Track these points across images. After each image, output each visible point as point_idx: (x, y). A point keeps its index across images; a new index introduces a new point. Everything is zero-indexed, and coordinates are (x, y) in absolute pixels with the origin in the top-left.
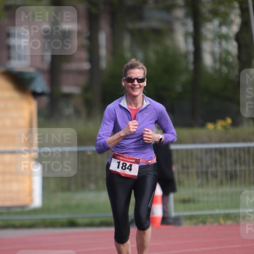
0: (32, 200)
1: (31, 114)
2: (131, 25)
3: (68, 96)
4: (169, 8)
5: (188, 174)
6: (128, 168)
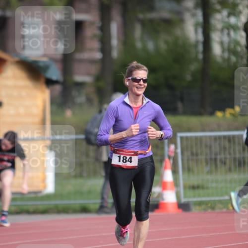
0: (45, 187)
1: (44, 102)
2: (141, 16)
3: (80, 85)
5: (197, 161)
6: (128, 161)
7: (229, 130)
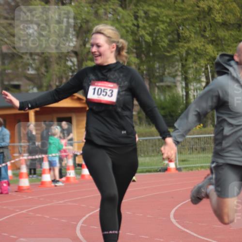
2: (157, 84)
4: (174, 77)
5: (184, 149)
7: (198, 134)
